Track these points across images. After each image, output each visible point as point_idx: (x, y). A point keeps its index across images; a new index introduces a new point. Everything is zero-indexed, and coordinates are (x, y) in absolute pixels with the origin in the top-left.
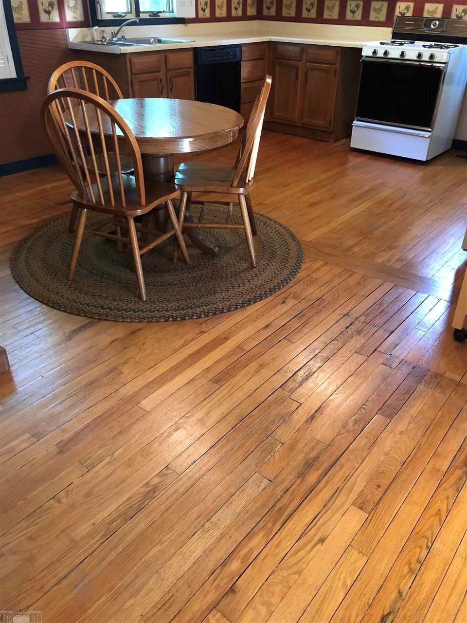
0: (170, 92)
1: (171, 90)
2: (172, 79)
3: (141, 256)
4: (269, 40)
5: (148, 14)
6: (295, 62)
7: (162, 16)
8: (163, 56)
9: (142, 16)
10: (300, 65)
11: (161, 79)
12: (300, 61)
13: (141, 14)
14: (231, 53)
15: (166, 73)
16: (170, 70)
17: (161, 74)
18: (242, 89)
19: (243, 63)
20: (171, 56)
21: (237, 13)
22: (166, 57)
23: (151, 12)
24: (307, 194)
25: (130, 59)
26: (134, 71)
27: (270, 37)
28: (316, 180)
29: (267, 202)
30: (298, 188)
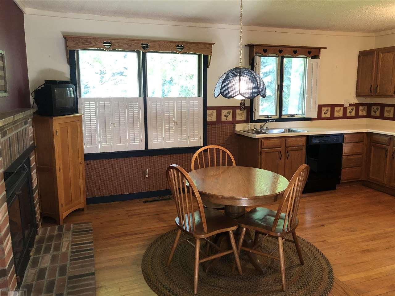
0: (286, 159)
1: (287, 158)
2: (289, 152)
3: (200, 264)
4: (367, 131)
5: (287, 116)
6: (385, 146)
7: (296, 117)
8: (284, 139)
9: (283, 117)
10: (389, 148)
11: (281, 152)
12: (389, 146)
13: (282, 116)
14: (335, 138)
15: (285, 149)
16: (288, 147)
17: (282, 149)
18: (343, 160)
19: (344, 144)
20: (289, 140)
21: (350, 115)
22: (286, 140)
23: (290, 115)
24: (367, 241)
25: (261, 141)
26: (263, 147)
27: (368, 130)
28: (381, 231)
29: (329, 241)
30: (362, 235)
